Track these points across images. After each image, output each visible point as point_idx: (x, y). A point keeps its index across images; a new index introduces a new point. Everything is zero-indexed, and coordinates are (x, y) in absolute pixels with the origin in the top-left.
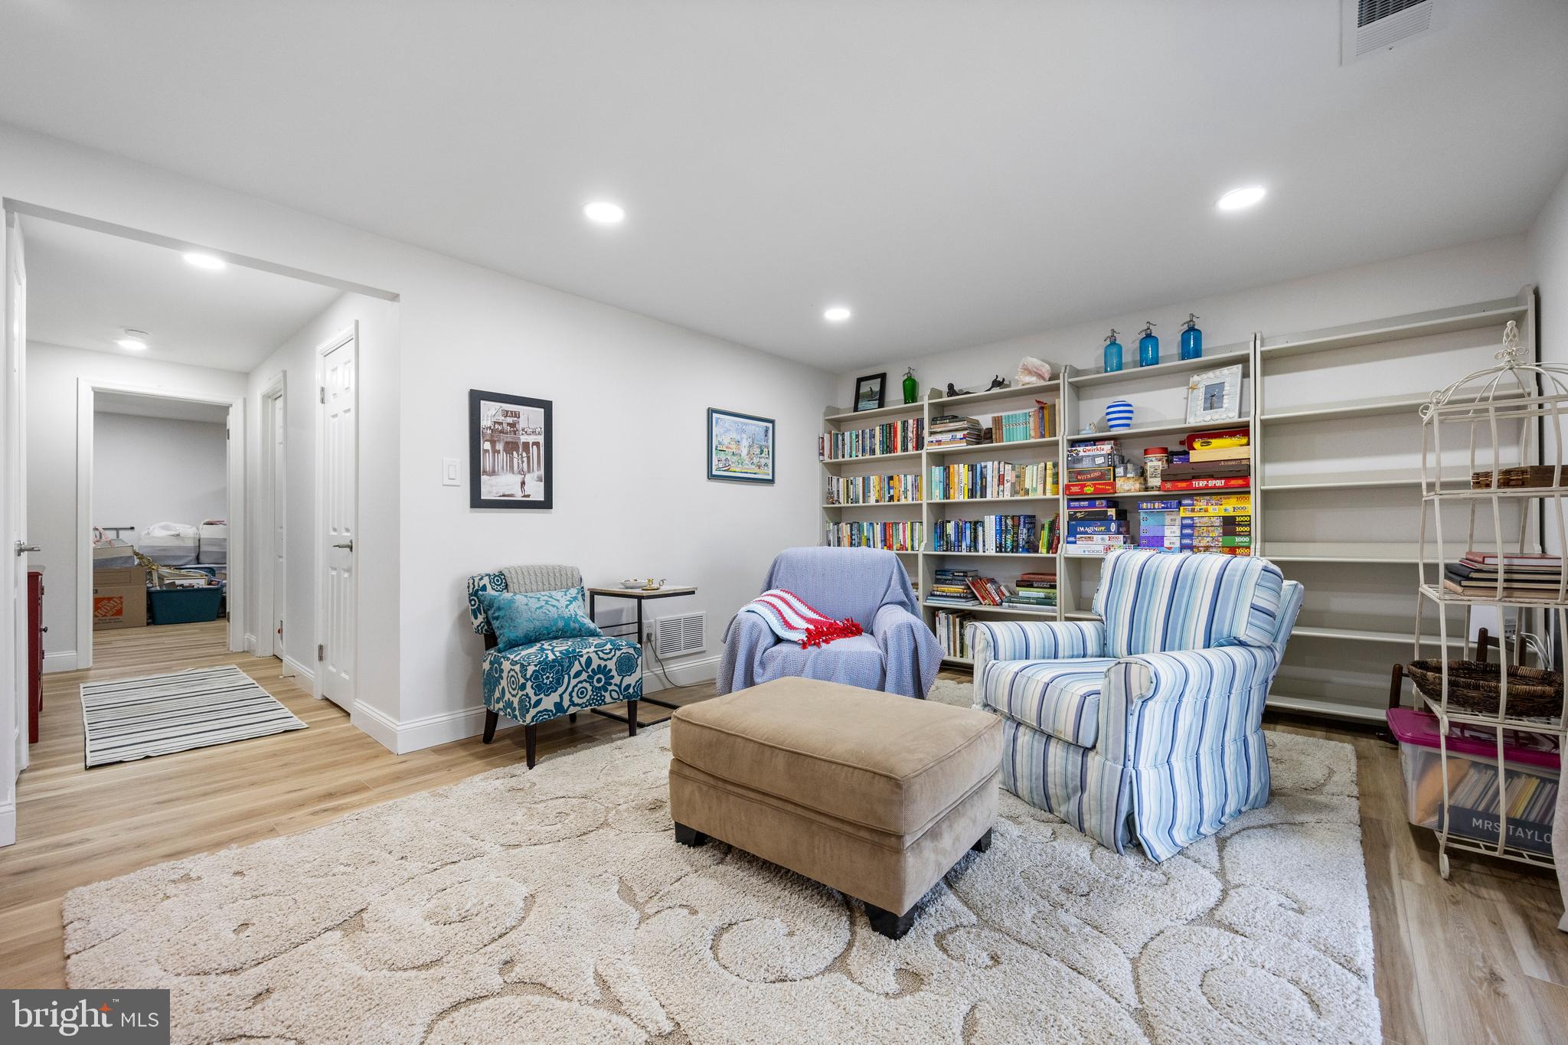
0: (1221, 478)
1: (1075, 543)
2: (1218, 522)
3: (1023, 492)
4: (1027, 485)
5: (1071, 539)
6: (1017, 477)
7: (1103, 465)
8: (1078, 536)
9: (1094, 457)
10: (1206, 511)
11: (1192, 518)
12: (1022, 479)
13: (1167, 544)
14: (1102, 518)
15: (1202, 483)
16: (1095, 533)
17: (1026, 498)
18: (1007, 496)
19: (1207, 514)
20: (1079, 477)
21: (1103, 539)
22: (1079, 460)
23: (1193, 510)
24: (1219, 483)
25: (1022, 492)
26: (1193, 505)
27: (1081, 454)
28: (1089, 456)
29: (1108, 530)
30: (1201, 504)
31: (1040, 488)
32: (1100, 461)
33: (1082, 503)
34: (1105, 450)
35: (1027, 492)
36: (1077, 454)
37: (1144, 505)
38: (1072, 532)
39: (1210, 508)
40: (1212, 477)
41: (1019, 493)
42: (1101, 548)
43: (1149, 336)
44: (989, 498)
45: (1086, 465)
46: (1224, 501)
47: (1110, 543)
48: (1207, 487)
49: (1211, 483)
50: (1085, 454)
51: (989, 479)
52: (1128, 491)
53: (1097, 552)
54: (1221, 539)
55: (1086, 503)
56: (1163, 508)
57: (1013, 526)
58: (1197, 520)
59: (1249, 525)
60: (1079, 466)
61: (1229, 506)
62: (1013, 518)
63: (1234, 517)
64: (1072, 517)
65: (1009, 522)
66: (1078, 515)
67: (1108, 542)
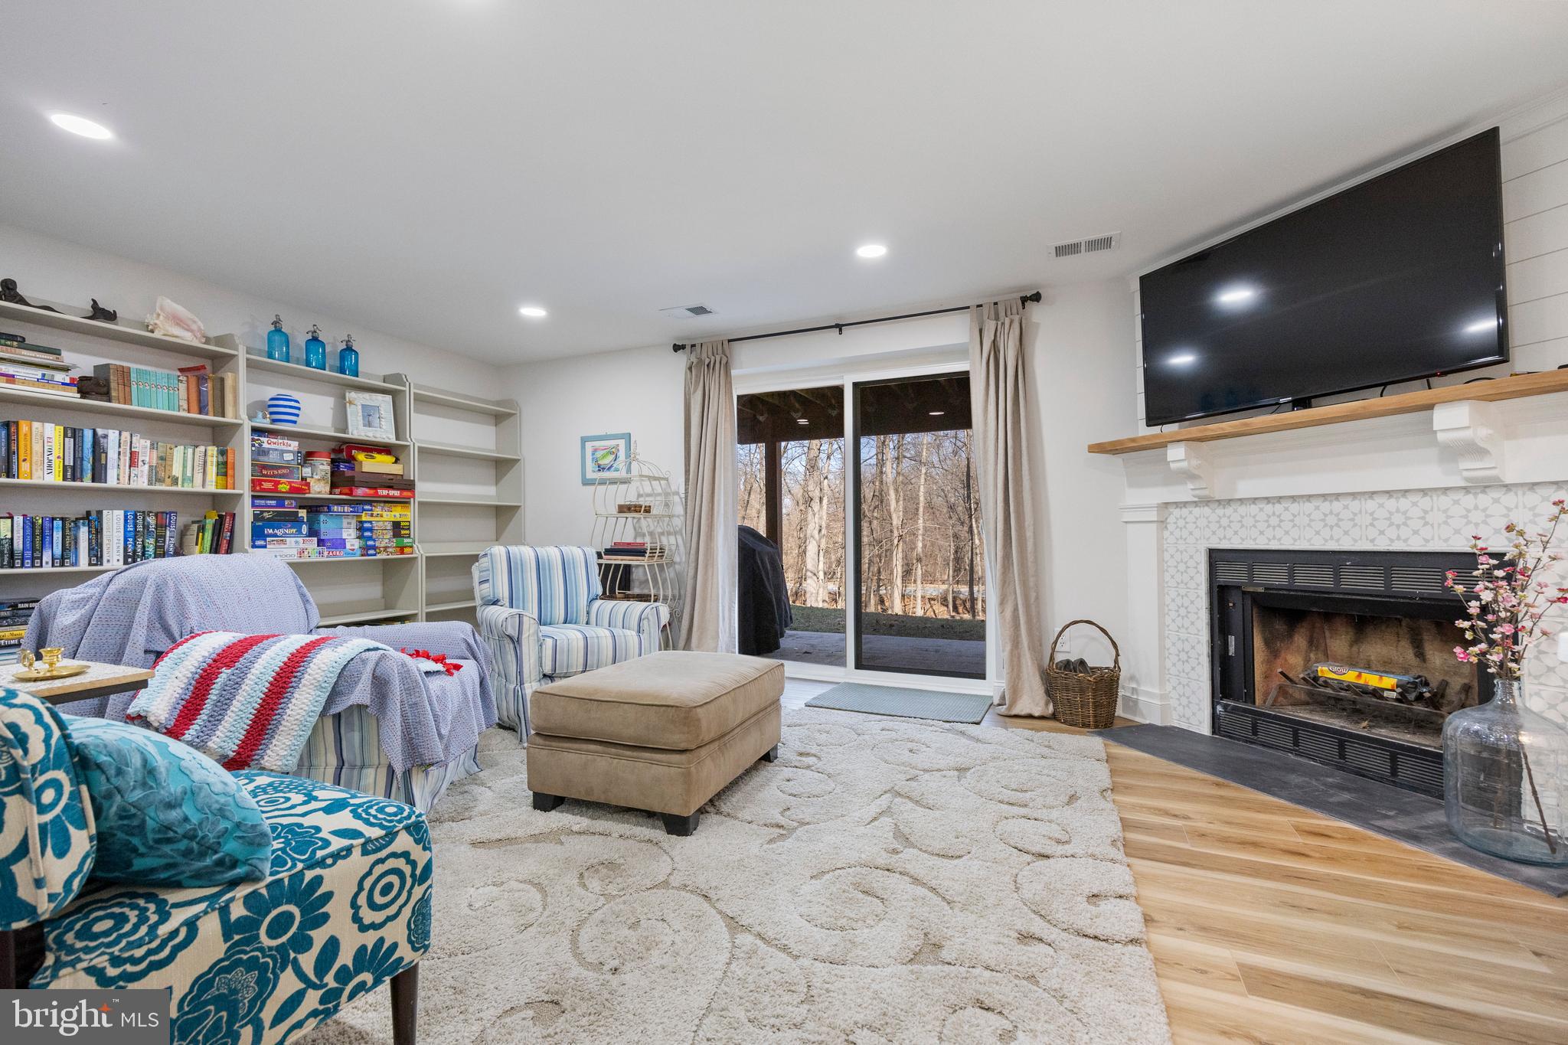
0: (398, 489)
1: (265, 547)
2: (389, 526)
3: (170, 480)
4: (177, 471)
5: (259, 543)
6: (162, 458)
7: (293, 462)
8: (268, 539)
9: (283, 452)
10: (382, 516)
11: (370, 522)
12: (168, 463)
13: (348, 546)
14: (292, 519)
15: (385, 492)
16: (285, 535)
17: (174, 488)
18: (141, 482)
19: (383, 519)
20: (265, 472)
21: (296, 542)
22: (266, 452)
23: (372, 515)
24: (396, 493)
25: (168, 481)
26: (371, 510)
27: (265, 445)
28: (276, 450)
29: (300, 532)
30: (377, 510)
31: (198, 477)
32: (288, 457)
33: (269, 502)
34: (292, 446)
35: (175, 481)
36: (260, 445)
37: (335, 508)
38: (258, 534)
39: (385, 514)
40: (391, 487)
41: (164, 481)
42: (294, 552)
43: (315, 339)
44: (112, 482)
45: (272, 459)
46: (393, 509)
47: (305, 546)
48: (388, 496)
49: (392, 493)
50: (269, 446)
51: (112, 454)
52: (319, 493)
53: (291, 556)
54: (394, 540)
55: (273, 503)
56: (351, 512)
57: (156, 525)
58: (375, 524)
59: (409, 529)
60: (264, 459)
61: (396, 514)
62: (156, 515)
63: (399, 523)
64: (257, 517)
65: (151, 520)
66: (265, 514)
67: (302, 546)
